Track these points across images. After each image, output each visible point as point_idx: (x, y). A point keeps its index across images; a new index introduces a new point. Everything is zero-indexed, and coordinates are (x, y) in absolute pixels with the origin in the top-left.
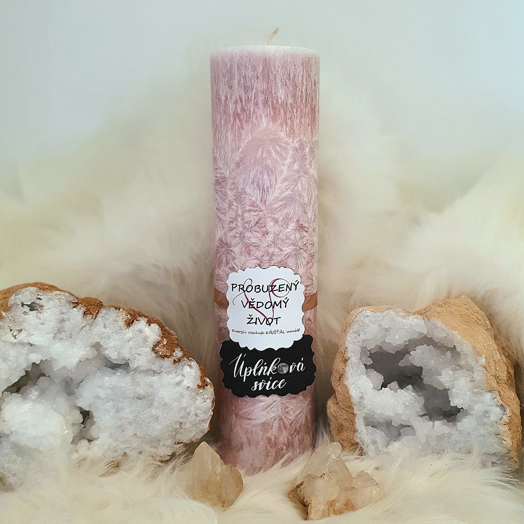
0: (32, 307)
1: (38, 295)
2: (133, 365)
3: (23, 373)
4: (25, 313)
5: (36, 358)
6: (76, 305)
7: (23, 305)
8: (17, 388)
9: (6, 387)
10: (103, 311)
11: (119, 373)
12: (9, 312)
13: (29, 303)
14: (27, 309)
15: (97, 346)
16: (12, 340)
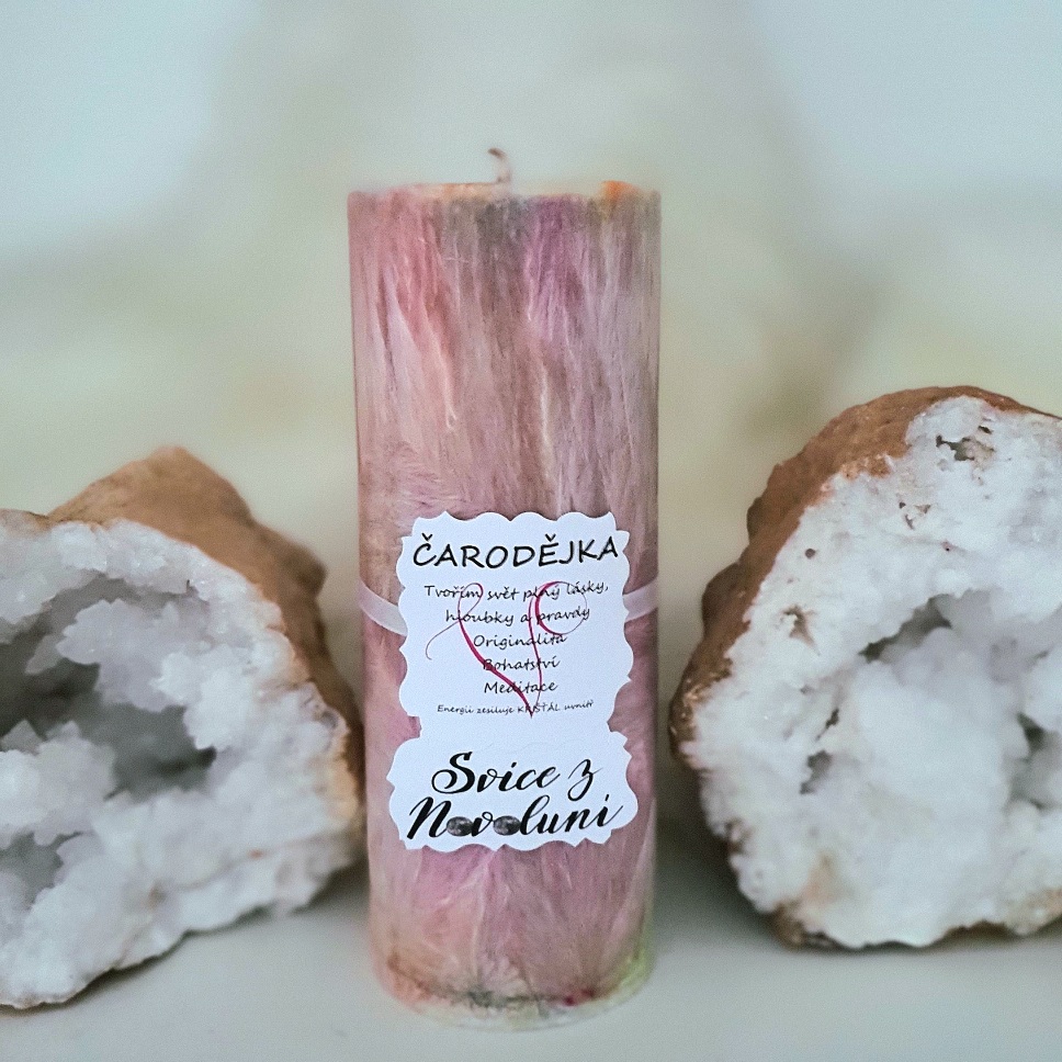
0: (960, 451)
1: (985, 419)
3: (910, 617)
5: (953, 581)
7: (940, 441)
12: (904, 459)
13: (956, 440)
14: (947, 453)
16: (903, 528)
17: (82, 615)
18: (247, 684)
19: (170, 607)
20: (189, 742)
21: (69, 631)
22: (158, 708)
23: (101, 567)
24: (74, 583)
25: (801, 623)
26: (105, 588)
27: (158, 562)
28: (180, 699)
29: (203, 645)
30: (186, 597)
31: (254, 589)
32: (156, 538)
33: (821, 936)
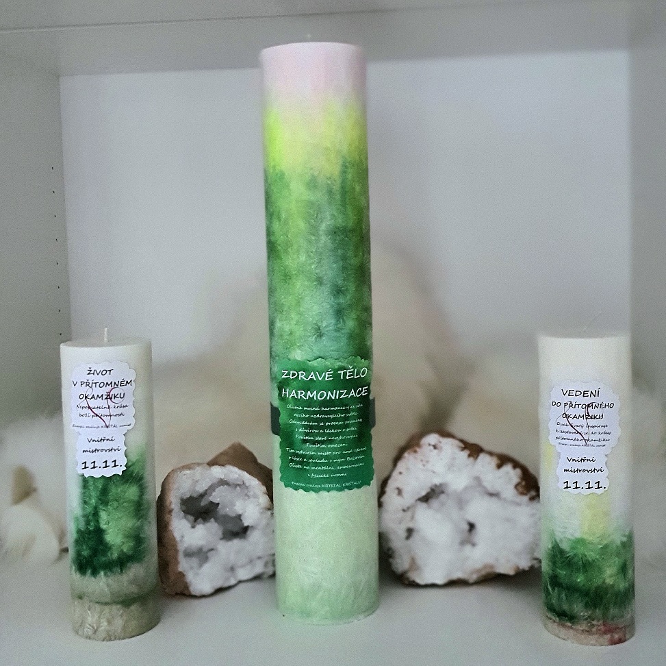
0: (435, 447)
2: (504, 495)
3: (429, 490)
4: (431, 451)
5: (437, 481)
6: (463, 449)
7: (429, 445)
8: (426, 499)
9: (417, 497)
10: (482, 456)
11: (494, 499)
12: (421, 449)
13: (433, 443)
14: (432, 448)
15: (477, 479)
16: (422, 467)
17: (217, 490)
18: (257, 508)
19: (238, 488)
20: (243, 524)
21: (214, 494)
22: (233, 515)
23: (222, 478)
24: (215, 481)
25: (400, 492)
26: (223, 482)
27: (237, 476)
28: (240, 512)
29: (247, 498)
30: (242, 485)
31: (260, 483)
32: (236, 469)
33: (414, 582)
